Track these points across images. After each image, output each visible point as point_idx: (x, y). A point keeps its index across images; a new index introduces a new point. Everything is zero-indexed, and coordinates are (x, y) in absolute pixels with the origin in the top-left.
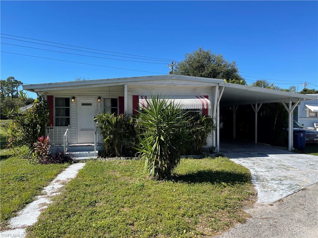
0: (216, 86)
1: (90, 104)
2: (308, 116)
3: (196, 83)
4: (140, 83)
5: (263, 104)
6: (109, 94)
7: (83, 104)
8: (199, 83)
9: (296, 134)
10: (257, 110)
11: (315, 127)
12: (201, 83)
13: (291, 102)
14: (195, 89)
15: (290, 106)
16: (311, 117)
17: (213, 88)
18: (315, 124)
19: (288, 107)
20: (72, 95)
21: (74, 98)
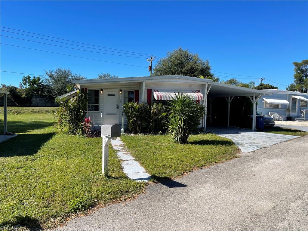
0: (206, 84)
1: (114, 95)
2: (264, 107)
3: (193, 82)
4: (154, 80)
5: (234, 97)
6: (129, 88)
7: (109, 95)
8: (195, 82)
9: (258, 119)
10: (230, 101)
11: (270, 115)
12: (196, 82)
13: (255, 96)
14: (191, 86)
15: (254, 99)
16: (267, 107)
17: (203, 85)
18: (270, 113)
19: (253, 99)
20: (101, 88)
21: (102, 90)
